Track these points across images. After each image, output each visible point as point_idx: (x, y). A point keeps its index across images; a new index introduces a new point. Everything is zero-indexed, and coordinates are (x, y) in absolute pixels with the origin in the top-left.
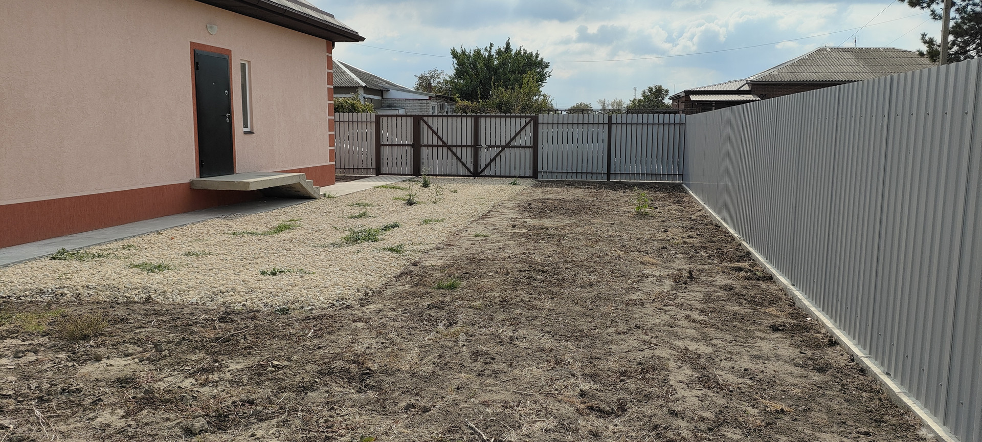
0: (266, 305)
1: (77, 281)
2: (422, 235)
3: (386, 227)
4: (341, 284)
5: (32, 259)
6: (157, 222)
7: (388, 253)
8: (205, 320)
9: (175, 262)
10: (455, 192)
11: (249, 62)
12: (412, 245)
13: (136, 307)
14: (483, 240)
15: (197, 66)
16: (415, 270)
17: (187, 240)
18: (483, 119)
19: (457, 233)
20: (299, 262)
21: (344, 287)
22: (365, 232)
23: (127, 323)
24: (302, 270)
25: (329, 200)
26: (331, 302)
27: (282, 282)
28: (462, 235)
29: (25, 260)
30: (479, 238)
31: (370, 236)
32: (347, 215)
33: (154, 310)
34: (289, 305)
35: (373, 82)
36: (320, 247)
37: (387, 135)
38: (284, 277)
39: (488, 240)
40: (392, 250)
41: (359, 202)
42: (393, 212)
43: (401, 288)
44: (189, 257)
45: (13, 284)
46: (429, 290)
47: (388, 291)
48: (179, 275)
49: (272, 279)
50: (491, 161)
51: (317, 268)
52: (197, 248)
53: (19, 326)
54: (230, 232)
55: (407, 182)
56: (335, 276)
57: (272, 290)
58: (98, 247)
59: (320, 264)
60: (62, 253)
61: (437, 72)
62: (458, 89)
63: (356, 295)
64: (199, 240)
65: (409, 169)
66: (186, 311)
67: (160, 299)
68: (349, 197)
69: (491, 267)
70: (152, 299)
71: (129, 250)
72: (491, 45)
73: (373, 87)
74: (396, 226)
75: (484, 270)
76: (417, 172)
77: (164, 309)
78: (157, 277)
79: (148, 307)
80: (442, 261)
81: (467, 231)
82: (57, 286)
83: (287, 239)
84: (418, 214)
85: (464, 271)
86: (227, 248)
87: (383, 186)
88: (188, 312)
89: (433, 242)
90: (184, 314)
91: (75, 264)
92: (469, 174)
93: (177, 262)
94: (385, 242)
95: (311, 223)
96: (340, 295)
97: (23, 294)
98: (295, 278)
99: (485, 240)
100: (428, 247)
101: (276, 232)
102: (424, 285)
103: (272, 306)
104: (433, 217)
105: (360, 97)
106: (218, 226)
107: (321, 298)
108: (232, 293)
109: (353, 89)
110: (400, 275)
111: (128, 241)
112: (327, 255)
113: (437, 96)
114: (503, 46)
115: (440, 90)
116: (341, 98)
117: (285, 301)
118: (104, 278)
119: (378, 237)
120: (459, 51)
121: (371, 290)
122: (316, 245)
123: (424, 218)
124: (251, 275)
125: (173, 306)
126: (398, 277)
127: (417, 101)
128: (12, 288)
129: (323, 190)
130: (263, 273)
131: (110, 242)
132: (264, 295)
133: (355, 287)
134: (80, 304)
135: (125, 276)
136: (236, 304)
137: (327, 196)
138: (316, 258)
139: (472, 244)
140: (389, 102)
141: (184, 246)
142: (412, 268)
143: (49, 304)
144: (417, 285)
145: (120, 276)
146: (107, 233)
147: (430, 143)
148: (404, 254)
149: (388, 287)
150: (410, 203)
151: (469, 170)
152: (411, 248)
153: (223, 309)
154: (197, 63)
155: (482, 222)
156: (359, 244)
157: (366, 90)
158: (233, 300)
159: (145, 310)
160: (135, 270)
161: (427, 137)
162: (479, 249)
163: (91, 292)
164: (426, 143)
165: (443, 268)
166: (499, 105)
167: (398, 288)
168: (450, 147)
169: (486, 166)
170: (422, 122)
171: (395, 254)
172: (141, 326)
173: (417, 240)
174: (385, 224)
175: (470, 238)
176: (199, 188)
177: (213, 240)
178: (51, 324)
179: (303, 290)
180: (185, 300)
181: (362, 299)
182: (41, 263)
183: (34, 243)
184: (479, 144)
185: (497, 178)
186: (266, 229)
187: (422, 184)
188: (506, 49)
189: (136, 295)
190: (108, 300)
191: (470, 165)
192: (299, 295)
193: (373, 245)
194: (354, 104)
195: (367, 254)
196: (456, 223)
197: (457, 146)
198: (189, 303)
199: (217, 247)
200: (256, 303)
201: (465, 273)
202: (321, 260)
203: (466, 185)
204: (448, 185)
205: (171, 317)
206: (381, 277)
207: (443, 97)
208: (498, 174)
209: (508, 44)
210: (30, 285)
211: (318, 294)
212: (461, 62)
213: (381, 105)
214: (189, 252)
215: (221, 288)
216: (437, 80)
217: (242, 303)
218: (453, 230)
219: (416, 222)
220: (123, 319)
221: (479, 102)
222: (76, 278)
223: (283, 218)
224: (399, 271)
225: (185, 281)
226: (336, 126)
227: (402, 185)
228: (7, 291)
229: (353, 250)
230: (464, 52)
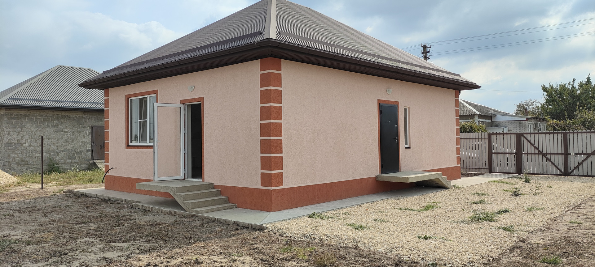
0: (422, 259)
1: (321, 231)
2: (527, 219)
3: (499, 212)
4: (470, 251)
5: (301, 216)
6: (359, 199)
7: (503, 231)
8: (387, 264)
9: (369, 224)
10: (551, 187)
11: (409, 107)
12: (520, 226)
13: (350, 250)
14: (577, 226)
15: (381, 112)
16: (524, 245)
17: (375, 211)
18: (571, 135)
19: (555, 220)
20: (441, 232)
21: (472, 254)
22: (484, 214)
23: (346, 260)
24: (443, 238)
25: (457, 190)
26: (465, 263)
27: (431, 245)
28: (558, 221)
29: (297, 217)
30: (574, 225)
31: (488, 218)
32: (470, 201)
33: (360, 254)
34: (436, 262)
35: (485, 111)
36: (454, 222)
37: (497, 146)
38: (432, 241)
39: (582, 227)
40: (505, 229)
41: (478, 192)
42: (503, 200)
43: (514, 259)
44: (376, 222)
45: (292, 230)
46: (536, 263)
47: (504, 259)
48: (372, 233)
49: (425, 242)
50: (579, 164)
51: (453, 237)
52: (380, 217)
53: (295, 255)
54: (398, 208)
55: (512, 179)
56: (465, 245)
57: (425, 250)
58: (330, 212)
59: (455, 235)
60: (314, 215)
61: (531, 101)
62: (548, 113)
63: (481, 260)
64: (381, 212)
65: (514, 169)
66: (377, 257)
67: (362, 247)
68: (471, 188)
69: (586, 250)
70: (358, 246)
71: (346, 215)
72: (574, 80)
73: (485, 114)
74: (506, 211)
75: (581, 251)
76: (519, 171)
77: (365, 254)
78: (360, 233)
79: (356, 251)
80: (544, 241)
81: (563, 218)
82: (312, 233)
83: (432, 215)
84: (522, 203)
85: (564, 250)
86: (397, 218)
87: (494, 181)
88: (378, 258)
89: (536, 225)
90: (375, 259)
91: (320, 221)
92: (561, 174)
93: (370, 225)
94: (499, 222)
95: (447, 205)
96: (470, 259)
97: (297, 236)
98: (439, 243)
99: (580, 226)
100: (532, 229)
101: (425, 210)
102: (532, 259)
103: (426, 261)
104: (535, 206)
105: (476, 121)
106: (391, 203)
107: (457, 260)
108: (401, 248)
109: (472, 116)
110: (512, 249)
111: (345, 209)
112: (459, 229)
113: (532, 118)
114: (584, 80)
115: (533, 113)
116: (463, 122)
117: (434, 258)
118: (334, 231)
119: (494, 219)
120: (548, 86)
121: (491, 257)
122: (451, 221)
123: (528, 206)
124: (412, 238)
125: (369, 253)
126: (511, 250)
127: (517, 122)
128: (292, 232)
129: (453, 183)
130: (419, 237)
131: (336, 209)
132: (420, 252)
133: (480, 254)
134: (323, 245)
135: (344, 231)
136: (405, 256)
137: (456, 187)
138: (452, 230)
139: (568, 229)
140: (496, 123)
141: (373, 215)
142: (521, 244)
143: (309, 243)
144: (526, 258)
145: (342, 230)
146: (335, 204)
147: (529, 152)
148: (514, 233)
149: (504, 257)
150: (516, 194)
151: (560, 171)
152: (519, 229)
153: (397, 258)
154: (381, 110)
155: (575, 211)
156: (480, 222)
157: (479, 115)
158: (403, 254)
159: (355, 253)
160: (349, 228)
161: (526, 147)
162: (575, 233)
163: (328, 238)
164: (525, 151)
165: (545, 247)
166: (583, 123)
167: (512, 259)
168: (544, 155)
169: (575, 168)
170: (522, 138)
171: (507, 233)
172: (353, 263)
173: (523, 223)
174: (498, 209)
175: (566, 224)
176: (380, 180)
177: (389, 212)
178: (310, 255)
179: (445, 252)
180: (376, 249)
181: (485, 264)
182: (304, 219)
183: (301, 208)
184: (569, 152)
185: (585, 177)
186: (419, 208)
187: (524, 181)
188: (587, 81)
189: (350, 243)
190: (336, 244)
191: (561, 167)
192: (443, 255)
193: (491, 224)
194: (472, 126)
195: (487, 230)
196: (554, 211)
197: (550, 154)
198: (378, 252)
199: (391, 217)
200: (416, 257)
201: (565, 252)
202: (455, 232)
203: (559, 182)
204: (545, 182)
205: (369, 260)
206: (498, 248)
207: (537, 118)
208: (585, 174)
209: (588, 79)
210: (300, 231)
211: (455, 257)
212: (550, 94)
213: (490, 125)
214: (376, 219)
215: (395, 245)
216: (532, 106)
217: (408, 256)
218: (551, 217)
219: (522, 209)
220: (344, 257)
221: (566, 121)
222: (321, 229)
223: (428, 200)
224: (511, 245)
225: (375, 238)
226: (461, 141)
227: (508, 181)
228: (290, 233)
229: (476, 227)
230: (552, 87)
